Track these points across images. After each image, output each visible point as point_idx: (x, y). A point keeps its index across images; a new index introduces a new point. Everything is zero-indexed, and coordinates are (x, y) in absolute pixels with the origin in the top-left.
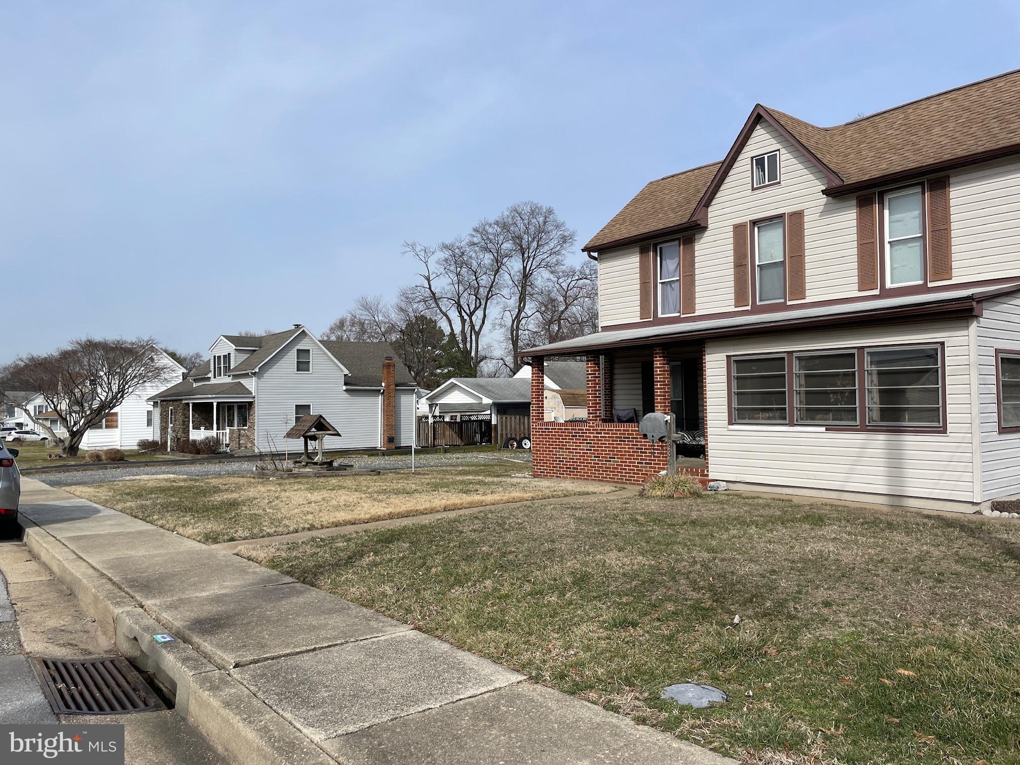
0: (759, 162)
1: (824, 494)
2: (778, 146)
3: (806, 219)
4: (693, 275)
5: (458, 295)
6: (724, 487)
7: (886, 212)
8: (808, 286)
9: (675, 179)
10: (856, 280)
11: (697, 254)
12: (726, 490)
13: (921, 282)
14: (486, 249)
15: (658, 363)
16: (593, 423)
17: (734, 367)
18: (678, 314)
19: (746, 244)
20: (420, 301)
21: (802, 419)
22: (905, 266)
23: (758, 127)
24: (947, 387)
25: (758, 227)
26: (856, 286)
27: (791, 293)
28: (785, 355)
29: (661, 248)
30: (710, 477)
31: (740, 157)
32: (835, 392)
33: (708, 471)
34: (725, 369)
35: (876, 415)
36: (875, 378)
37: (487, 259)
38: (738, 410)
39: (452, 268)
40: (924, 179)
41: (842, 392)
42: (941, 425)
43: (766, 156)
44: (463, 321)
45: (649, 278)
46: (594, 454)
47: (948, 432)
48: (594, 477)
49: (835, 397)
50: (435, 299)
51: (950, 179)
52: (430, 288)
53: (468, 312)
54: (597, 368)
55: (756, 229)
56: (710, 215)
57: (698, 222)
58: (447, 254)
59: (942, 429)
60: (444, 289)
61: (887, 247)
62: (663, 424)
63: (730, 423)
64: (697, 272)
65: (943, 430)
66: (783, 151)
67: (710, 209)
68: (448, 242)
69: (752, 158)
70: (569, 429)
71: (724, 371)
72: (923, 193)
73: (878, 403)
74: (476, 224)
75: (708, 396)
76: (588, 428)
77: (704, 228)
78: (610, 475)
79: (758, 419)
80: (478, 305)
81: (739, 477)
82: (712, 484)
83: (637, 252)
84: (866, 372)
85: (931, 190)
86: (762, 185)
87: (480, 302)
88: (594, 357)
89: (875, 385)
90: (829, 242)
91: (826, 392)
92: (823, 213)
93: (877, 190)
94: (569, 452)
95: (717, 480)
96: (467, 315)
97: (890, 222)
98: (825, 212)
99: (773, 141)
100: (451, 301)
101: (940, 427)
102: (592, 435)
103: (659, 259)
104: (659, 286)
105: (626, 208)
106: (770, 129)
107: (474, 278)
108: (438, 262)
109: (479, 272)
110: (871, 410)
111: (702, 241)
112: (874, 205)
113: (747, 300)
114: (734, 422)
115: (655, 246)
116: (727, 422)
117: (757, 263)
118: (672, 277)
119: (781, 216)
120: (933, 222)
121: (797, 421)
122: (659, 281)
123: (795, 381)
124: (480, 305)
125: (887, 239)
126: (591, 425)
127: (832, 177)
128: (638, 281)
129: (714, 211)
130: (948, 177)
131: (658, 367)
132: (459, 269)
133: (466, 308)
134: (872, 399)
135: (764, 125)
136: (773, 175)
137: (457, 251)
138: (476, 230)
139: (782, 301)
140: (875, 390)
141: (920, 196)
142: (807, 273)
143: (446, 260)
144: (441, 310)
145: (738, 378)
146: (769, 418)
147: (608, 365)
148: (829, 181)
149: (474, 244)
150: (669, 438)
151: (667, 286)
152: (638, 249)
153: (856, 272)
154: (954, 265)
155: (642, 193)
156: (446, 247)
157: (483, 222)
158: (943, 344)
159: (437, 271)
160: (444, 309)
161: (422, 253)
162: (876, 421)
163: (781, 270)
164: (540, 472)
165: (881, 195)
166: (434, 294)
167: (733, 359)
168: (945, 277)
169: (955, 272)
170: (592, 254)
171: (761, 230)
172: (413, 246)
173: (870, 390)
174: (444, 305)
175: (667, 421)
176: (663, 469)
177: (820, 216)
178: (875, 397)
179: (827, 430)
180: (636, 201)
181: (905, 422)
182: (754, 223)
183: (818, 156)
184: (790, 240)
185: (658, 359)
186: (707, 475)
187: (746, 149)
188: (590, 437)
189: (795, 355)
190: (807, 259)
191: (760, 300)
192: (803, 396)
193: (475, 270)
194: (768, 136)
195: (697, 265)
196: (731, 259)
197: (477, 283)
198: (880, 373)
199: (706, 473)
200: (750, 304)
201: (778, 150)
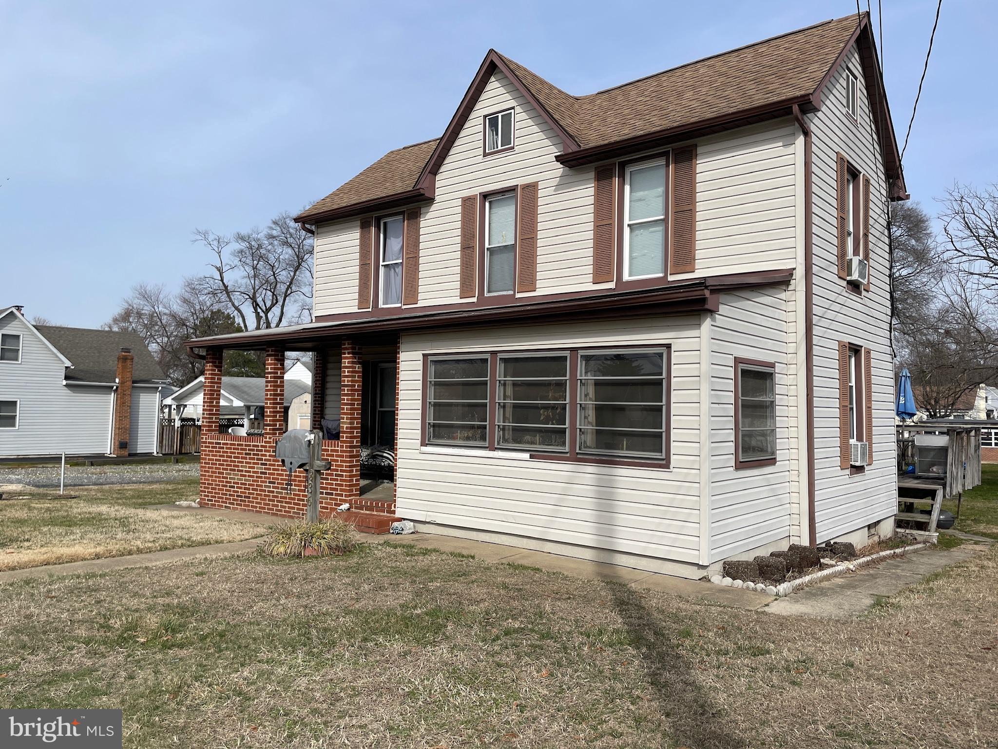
0: (492, 121)
1: (525, 543)
2: (512, 103)
3: (540, 193)
4: (416, 258)
5: (254, 289)
6: (410, 529)
7: (627, 188)
8: (539, 276)
9: (416, 148)
10: (590, 269)
11: (422, 231)
12: (413, 533)
13: (661, 275)
14: (286, 243)
15: (347, 361)
16: (270, 438)
17: (432, 369)
18: (399, 305)
19: (474, 222)
20: (209, 294)
21: (505, 441)
22: (644, 255)
23: (493, 79)
24: (672, 405)
25: (490, 202)
26: (590, 278)
27: (520, 284)
28: (488, 356)
29: (385, 224)
30: (397, 515)
31: (473, 115)
32: (546, 407)
33: (395, 507)
34: (421, 372)
35: (590, 439)
36: (591, 390)
37: (287, 253)
38: (434, 426)
39: (249, 261)
40: (668, 148)
41: (554, 407)
42: (664, 457)
43: (500, 115)
44: (259, 318)
45: (370, 259)
46: (269, 478)
47: (671, 466)
48: (268, 509)
49: (546, 413)
50: (228, 293)
51: (698, 149)
52: (222, 280)
53: (264, 308)
54: (279, 366)
55: (487, 204)
56: (438, 184)
57: (422, 191)
58: (243, 245)
59: (664, 462)
60: (237, 281)
61: (627, 231)
62: (305, 445)
63: (423, 444)
64: (421, 253)
65: (665, 464)
66: (518, 109)
67: (438, 178)
68: (244, 232)
69: (485, 117)
70: (242, 445)
71: (419, 375)
72: (667, 165)
73: (594, 424)
74: (275, 217)
75: (400, 407)
76: (264, 444)
77: (431, 200)
78: (285, 507)
79: (454, 438)
80: (275, 302)
81: (430, 516)
82: (396, 524)
83: (356, 227)
84: (579, 381)
85: (676, 162)
86: (496, 149)
87: (277, 300)
88: (275, 351)
89: (590, 400)
90: (565, 222)
91: (536, 407)
92: (559, 186)
93: (618, 160)
94: (242, 475)
95: (404, 519)
96: (263, 311)
97: (630, 201)
98: (562, 185)
99: (508, 96)
100: (245, 295)
101: (663, 460)
102: (268, 454)
103: (382, 236)
104: (382, 270)
105: (357, 177)
106: (505, 82)
107: (272, 273)
108: (233, 254)
109: (277, 266)
110: (583, 433)
111: (428, 216)
112: (614, 179)
113: (473, 290)
114: (427, 442)
115: (378, 220)
116: (419, 442)
117: (487, 246)
118: (396, 260)
119: (513, 189)
120: (678, 201)
121: (498, 444)
122: (381, 263)
123: (499, 391)
124: (277, 302)
125: (627, 221)
126: (268, 440)
127: (569, 142)
128: (357, 262)
129: (441, 180)
130: (696, 146)
131: (346, 367)
132: (255, 262)
133: (261, 304)
134: (585, 417)
135: (499, 76)
136: (507, 139)
137: (253, 243)
138: (275, 223)
139: (511, 292)
140: (591, 406)
141: (663, 171)
142: (539, 259)
143: (241, 251)
144: (233, 305)
145: (436, 384)
146: (468, 438)
147: (320, 364)
148: (566, 146)
149: (274, 237)
150: (312, 466)
151: (390, 269)
152: (358, 223)
153: (591, 260)
154: (699, 254)
155: (380, 162)
156: (241, 238)
157: (284, 215)
158: (669, 346)
159: (231, 263)
160: (236, 304)
161: (216, 243)
162: (590, 448)
163: (512, 255)
164: (208, 500)
165: (623, 166)
166: (226, 287)
167: (430, 358)
168: (688, 269)
169: (698, 264)
170: (306, 226)
171: (493, 206)
172: (205, 235)
173: (583, 406)
174: (237, 298)
175: (309, 441)
176: (345, 501)
177: (555, 191)
178: (591, 415)
179: (531, 457)
180: (371, 169)
181: (622, 449)
182: (485, 196)
183: (554, 116)
184: (522, 219)
185: (347, 355)
186: (394, 512)
187: (478, 106)
188: (265, 455)
189: (500, 356)
190: (540, 243)
191: (489, 292)
192: (509, 411)
193: (272, 264)
194: (502, 90)
195: (421, 246)
196: (458, 240)
197: (275, 278)
198: (597, 384)
199: (393, 508)
200: (477, 296)
201: (513, 108)
